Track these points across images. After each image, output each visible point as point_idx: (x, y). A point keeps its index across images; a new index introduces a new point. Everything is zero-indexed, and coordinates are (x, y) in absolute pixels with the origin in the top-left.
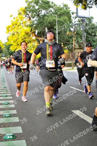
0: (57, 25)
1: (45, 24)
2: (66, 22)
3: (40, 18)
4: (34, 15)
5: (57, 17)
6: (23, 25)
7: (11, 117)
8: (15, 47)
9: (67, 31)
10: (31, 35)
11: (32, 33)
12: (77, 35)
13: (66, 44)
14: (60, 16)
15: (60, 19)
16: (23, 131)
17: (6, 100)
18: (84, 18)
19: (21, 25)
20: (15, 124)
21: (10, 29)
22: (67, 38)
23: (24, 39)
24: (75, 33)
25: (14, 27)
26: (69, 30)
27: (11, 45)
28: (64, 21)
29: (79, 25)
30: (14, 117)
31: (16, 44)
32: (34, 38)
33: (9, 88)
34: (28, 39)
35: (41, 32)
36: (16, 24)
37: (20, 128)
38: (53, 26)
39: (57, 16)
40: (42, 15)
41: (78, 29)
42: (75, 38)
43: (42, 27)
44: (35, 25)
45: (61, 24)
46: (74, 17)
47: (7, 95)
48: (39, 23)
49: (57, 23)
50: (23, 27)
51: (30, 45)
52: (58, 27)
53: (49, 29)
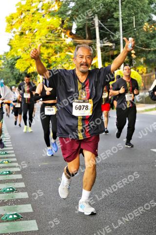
0: (120, 9)
2: (141, 1)
6: (44, 12)
7: (21, 220)
8: (28, 63)
9: (143, 22)
10: (63, 34)
11: (65, 29)
13: (142, 51)
17: (7, 182)
19: (39, 11)
21: (14, 21)
22: (144, 39)
23: (47, 44)
25: (22, 17)
26: (149, 20)
27: (18, 58)
30: (26, 219)
31: (29, 56)
32: (69, 41)
33: (14, 155)
34: (56, 43)
35: (84, 26)
36: (28, 11)
38: (113, 12)
44: (70, 12)
45: (130, 6)
47: (11, 170)
48: (80, 7)
49: (120, 4)
50: (43, 16)
51: (60, 56)
52: (122, 14)
53: (103, 19)
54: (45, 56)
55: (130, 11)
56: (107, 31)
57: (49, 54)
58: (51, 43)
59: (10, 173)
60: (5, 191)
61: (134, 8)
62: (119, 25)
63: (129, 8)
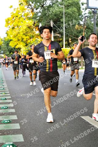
0: (64, 18)
1: (51, 17)
2: (75, 14)
3: (45, 9)
4: (37, 6)
5: (64, 9)
6: (25, 17)
7: (11, 123)
8: (16, 43)
9: (76, 24)
10: (34, 29)
11: (35, 26)
12: (87, 30)
13: (75, 39)
14: (68, 7)
15: (67, 11)
16: (24, 140)
17: (4, 104)
18: (96, 10)
19: (22, 17)
20: (15, 132)
21: (10, 21)
22: (76, 33)
23: (26, 34)
24: (85, 27)
25: (14, 19)
26: (79, 24)
27: (11, 40)
28: (73, 13)
29: (90, 17)
30: (14, 123)
31: (17, 40)
32: (37, 32)
33: (8, 90)
34: (31, 33)
35: (46, 25)
36: (17, 16)
37: (21, 135)
38: (60, 19)
39: (64, 7)
40: (47, 6)
41: (89, 22)
42: (85, 33)
43: (47, 20)
44: (38, 18)
45: (69, 16)
46: (84, 8)
47: (6, 97)
48: (43, 15)
49: (64, 15)
50: (25, 19)
51: (32, 40)
52: (65, 20)
53: (55, 22)
54: (25, 40)
55: (69, 18)
56: (57, 28)
57: (27, 39)
58: (28, 33)
59: (6, 99)
60: (3, 108)
61: (71, 17)
62: (63, 25)
63: (68, 17)
